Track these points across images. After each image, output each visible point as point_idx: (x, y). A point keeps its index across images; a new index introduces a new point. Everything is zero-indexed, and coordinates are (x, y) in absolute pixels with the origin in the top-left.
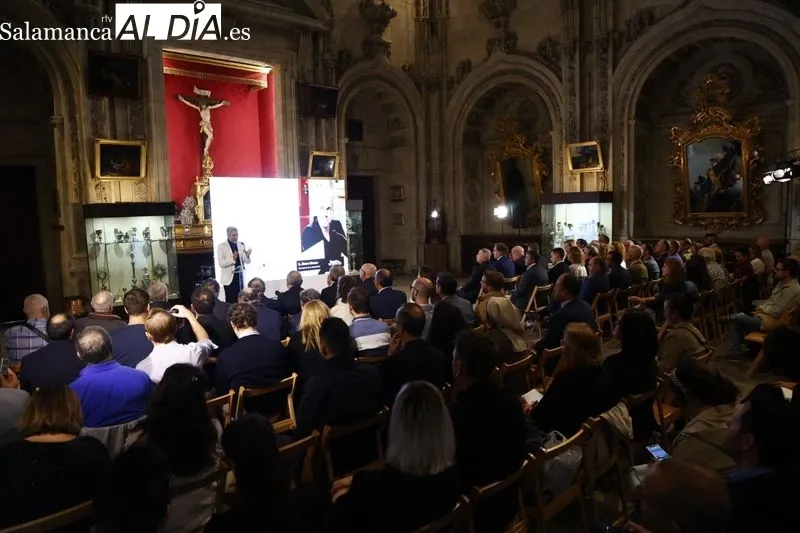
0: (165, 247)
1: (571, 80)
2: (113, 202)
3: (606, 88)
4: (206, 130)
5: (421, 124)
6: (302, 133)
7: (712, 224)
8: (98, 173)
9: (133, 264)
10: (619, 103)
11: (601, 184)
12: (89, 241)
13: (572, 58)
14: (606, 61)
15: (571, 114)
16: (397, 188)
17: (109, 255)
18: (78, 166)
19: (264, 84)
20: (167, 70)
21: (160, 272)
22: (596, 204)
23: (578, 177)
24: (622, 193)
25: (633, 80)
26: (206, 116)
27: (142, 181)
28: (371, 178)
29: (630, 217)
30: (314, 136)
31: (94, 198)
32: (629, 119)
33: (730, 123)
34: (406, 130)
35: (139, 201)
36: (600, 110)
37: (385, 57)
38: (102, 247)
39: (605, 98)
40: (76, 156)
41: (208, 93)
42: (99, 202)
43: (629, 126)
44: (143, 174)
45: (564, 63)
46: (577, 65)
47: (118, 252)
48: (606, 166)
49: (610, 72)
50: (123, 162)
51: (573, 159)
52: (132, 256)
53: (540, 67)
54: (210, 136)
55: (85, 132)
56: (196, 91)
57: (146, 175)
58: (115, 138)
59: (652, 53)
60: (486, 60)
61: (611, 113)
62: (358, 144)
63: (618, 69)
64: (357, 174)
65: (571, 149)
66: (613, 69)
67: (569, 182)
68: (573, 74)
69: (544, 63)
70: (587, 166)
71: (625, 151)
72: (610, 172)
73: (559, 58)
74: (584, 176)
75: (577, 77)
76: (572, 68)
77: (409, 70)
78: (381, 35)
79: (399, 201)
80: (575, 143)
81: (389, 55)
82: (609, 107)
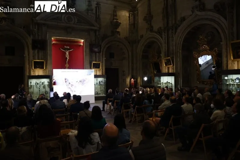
0: (49, 86)
2: (37, 75)
3: (173, 41)
4: (67, 57)
5: (130, 53)
6: (91, 57)
7: (208, 83)
8: (33, 68)
9: (39, 90)
10: (177, 45)
11: (173, 70)
12: (29, 84)
13: (165, 33)
14: (173, 33)
15: (165, 49)
16: (124, 71)
17: (34, 88)
18: (29, 66)
19: (82, 44)
20: (54, 42)
21: (47, 93)
22: (167, 77)
24: (178, 73)
25: (180, 38)
26: (67, 53)
27: (44, 70)
29: (181, 81)
30: (95, 57)
31: (32, 74)
32: (180, 50)
33: (209, 50)
35: (44, 75)
36: (172, 48)
38: (33, 86)
39: (173, 44)
40: (29, 64)
41: (69, 47)
42: (34, 75)
43: (180, 52)
44: (45, 68)
45: (163, 34)
46: (166, 35)
47: (37, 87)
48: (173, 65)
49: (174, 36)
50: (39, 65)
51: (165, 63)
52: (39, 88)
53: (158, 36)
54: (68, 58)
55: (31, 58)
56: (65, 47)
57: (46, 69)
58: (39, 60)
59: (185, 30)
60: (146, 34)
61: (174, 49)
62: (112, 59)
63: (176, 35)
64: (112, 67)
65: (164, 60)
66: (175, 35)
67: (165, 70)
68: (165, 37)
69: (159, 35)
70: (169, 65)
71: (179, 60)
72: (175, 67)
73: (162, 33)
74: (168, 68)
75: (166, 38)
76: (165, 35)
77: (126, 38)
78: (117, 29)
79: (125, 75)
80: (166, 58)
81: (119, 34)
82: (174, 47)
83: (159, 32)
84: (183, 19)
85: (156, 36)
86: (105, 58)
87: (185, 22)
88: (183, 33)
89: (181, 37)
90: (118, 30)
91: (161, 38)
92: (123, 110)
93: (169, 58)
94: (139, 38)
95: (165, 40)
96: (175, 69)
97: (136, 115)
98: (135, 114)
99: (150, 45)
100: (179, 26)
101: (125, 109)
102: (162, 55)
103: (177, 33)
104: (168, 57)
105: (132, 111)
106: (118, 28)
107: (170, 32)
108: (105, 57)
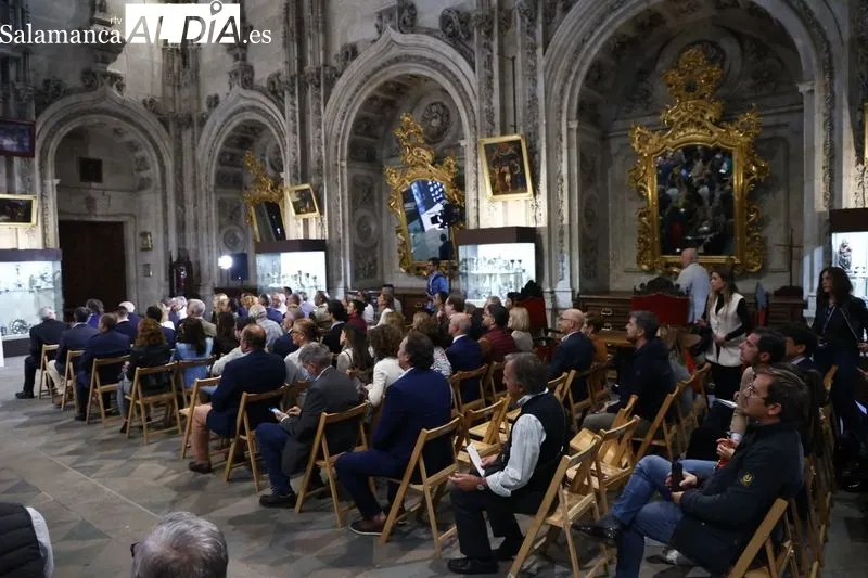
1: (293, 118)
3: (320, 127)
5: (169, 164)
10: (333, 143)
11: (320, 230)
13: (292, 94)
14: (319, 97)
15: (294, 154)
16: (144, 235)
23: (301, 222)
24: (339, 241)
25: (343, 118)
28: (121, 224)
29: (346, 266)
32: (341, 160)
34: (151, 170)
36: (316, 151)
37: (114, 90)
39: (319, 137)
45: (287, 98)
46: (297, 102)
48: (322, 212)
49: (323, 108)
51: (295, 204)
53: (270, 104)
60: (228, 95)
61: (324, 155)
62: (94, 185)
63: (328, 106)
64: (94, 219)
65: (290, 193)
66: (325, 106)
67: (294, 228)
68: (294, 112)
69: (274, 102)
70: (307, 211)
71: (340, 195)
72: (326, 218)
73: (284, 94)
74: (306, 222)
75: (297, 115)
76: (293, 104)
77: (150, 104)
78: (108, 63)
79: (148, 249)
80: (297, 184)
81: (120, 88)
82: (323, 148)
83: (274, 91)
84: (351, 52)
85: (262, 106)
86: (57, 182)
87: (355, 62)
88: (351, 100)
89: (345, 113)
90: (111, 69)
91: (280, 115)
92: (95, 387)
93: (306, 186)
94: (205, 108)
95: (295, 122)
96: (326, 226)
97: (138, 402)
98: (137, 397)
99: (247, 137)
100: (339, 75)
101: (102, 385)
102: (286, 175)
103: (331, 100)
104: (303, 183)
105: (127, 389)
106: (115, 59)
107: (310, 95)
108: (56, 178)
